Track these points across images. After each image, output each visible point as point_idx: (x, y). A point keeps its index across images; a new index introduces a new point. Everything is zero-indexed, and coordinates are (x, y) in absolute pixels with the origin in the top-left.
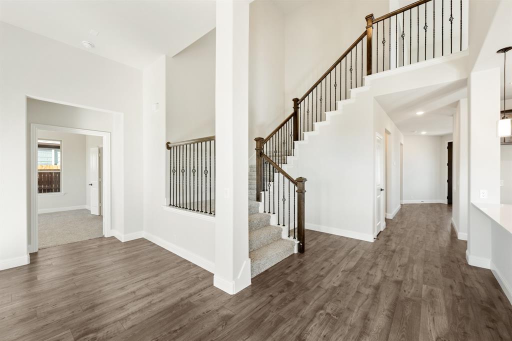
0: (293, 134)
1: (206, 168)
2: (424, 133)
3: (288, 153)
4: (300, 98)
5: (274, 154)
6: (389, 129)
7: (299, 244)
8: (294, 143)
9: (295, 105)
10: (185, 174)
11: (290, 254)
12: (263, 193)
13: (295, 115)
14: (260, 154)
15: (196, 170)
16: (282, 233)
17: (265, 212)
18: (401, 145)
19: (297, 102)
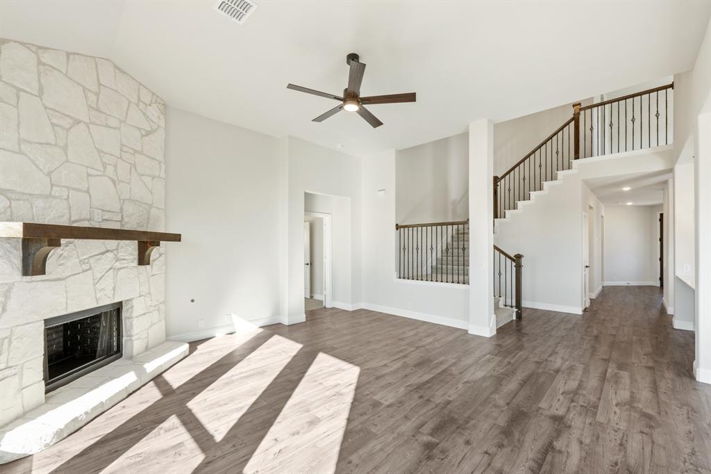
2: (629, 204)
6: (592, 205)
7: (516, 312)
11: (511, 320)
18: (602, 217)
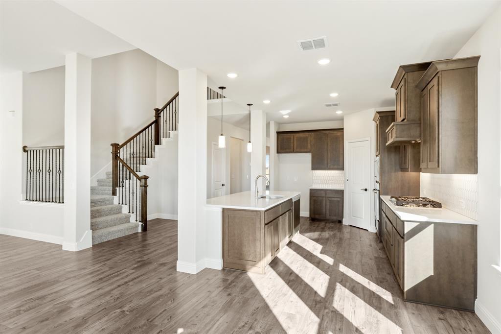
0: (153, 139)
1: (60, 168)
3: (147, 155)
4: (160, 108)
5: (132, 156)
7: (142, 225)
8: (154, 146)
9: (156, 114)
10: (41, 173)
11: (134, 232)
12: (117, 188)
13: (157, 122)
14: (116, 157)
15: (52, 170)
16: (131, 218)
17: (119, 204)
19: (158, 112)
